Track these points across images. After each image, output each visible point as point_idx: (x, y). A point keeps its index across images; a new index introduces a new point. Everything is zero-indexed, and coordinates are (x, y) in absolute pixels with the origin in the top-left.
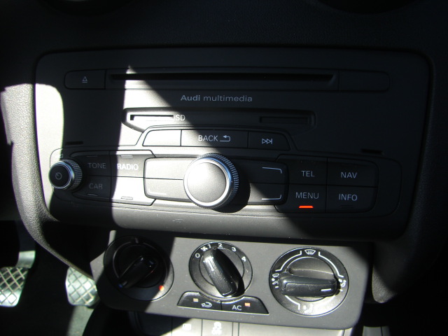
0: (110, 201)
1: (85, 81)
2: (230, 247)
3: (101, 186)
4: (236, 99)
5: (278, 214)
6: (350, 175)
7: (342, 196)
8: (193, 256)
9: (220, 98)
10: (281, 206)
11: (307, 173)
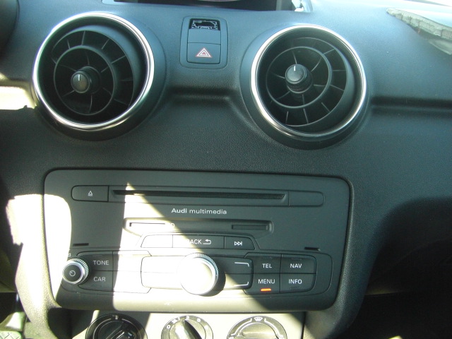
0: (111, 291)
1: (90, 194)
2: (195, 319)
3: (104, 279)
4: (214, 212)
5: (245, 296)
6: (296, 266)
7: (291, 281)
8: (165, 328)
9: (202, 211)
10: (248, 290)
11: (266, 266)
